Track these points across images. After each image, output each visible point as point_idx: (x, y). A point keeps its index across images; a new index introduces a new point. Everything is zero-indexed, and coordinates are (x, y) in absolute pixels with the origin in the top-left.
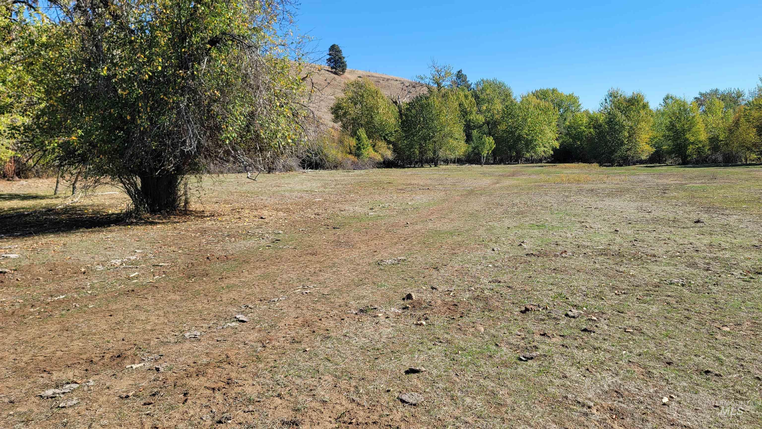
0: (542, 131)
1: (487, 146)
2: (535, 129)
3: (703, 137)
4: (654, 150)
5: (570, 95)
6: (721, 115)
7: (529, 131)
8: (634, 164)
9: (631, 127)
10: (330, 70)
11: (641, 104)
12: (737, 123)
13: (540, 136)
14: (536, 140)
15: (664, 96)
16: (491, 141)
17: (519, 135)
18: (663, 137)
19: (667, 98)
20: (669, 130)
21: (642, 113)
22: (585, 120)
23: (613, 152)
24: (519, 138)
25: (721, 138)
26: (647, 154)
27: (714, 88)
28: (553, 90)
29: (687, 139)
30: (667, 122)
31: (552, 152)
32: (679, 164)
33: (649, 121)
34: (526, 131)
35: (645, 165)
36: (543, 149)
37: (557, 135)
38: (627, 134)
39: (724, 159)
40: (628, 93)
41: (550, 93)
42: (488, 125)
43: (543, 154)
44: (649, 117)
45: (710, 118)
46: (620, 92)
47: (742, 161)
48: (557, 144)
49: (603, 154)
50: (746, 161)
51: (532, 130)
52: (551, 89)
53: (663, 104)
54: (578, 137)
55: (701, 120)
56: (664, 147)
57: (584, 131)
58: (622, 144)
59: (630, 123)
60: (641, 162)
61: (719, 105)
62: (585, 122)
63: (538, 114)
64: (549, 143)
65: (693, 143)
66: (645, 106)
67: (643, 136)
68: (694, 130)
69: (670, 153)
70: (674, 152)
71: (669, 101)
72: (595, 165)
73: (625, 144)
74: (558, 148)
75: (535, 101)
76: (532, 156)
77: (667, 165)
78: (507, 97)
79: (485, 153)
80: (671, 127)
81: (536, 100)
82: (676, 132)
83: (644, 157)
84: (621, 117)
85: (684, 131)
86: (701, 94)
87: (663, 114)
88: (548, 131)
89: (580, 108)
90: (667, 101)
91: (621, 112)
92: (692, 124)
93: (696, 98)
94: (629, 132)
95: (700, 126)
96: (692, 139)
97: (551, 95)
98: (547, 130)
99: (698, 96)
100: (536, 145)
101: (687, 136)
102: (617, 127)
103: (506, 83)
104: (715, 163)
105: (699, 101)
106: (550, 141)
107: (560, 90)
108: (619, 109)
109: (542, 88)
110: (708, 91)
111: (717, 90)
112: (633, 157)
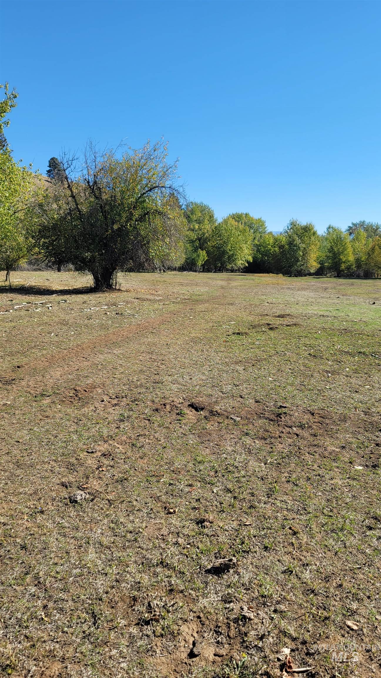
0: (241, 248)
1: (201, 257)
2: (236, 247)
3: (351, 258)
4: (319, 266)
5: (259, 219)
6: (364, 242)
7: (231, 247)
8: (305, 276)
9: (305, 248)
10: (49, 180)
11: (312, 232)
12: (373, 249)
13: (239, 252)
14: (236, 255)
15: (327, 226)
16: (204, 254)
17: (224, 251)
18: (325, 256)
19: (329, 228)
20: (330, 252)
21: (313, 238)
22: (271, 241)
23: (290, 267)
24: (224, 252)
25: (363, 259)
26: (314, 269)
27: (362, 220)
28: (246, 214)
29: (340, 259)
30: (329, 246)
31: (247, 265)
32: (335, 277)
33: (316, 244)
34: (229, 247)
35: (313, 277)
36: (241, 262)
37: (251, 252)
38: (301, 254)
39: (364, 275)
40: (303, 222)
41: (244, 216)
42: (199, 241)
43: (241, 265)
44: (317, 242)
45: (357, 244)
46: (298, 222)
47: (375, 276)
48: (251, 259)
49: (284, 267)
50: (378, 276)
51: (233, 247)
52: (245, 213)
53: (326, 232)
54: (266, 253)
55: (350, 246)
56: (326, 264)
57: (270, 250)
58: (298, 261)
59: (304, 246)
60: (310, 274)
61: (363, 234)
62: (271, 242)
63: (238, 235)
64: (245, 257)
65: (344, 262)
66: (314, 233)
67: (312, 255)
68: (345, 252)
69: (329, 268)
70: (332, 268)
71: (331, 230)
72: (281, 275)
73: (300, 261)
74: (251, 261)
75: (233, 222)
76: (232, 267)
77: (327, 277)
78: (211, 218)
79: (200, 263)
80: (331, 250)
81: (235, 223)
82: (334, 254)
83: (312, 271)
84: (298, 241)
85: (339, 254)
86: (353, 224)
87: (326, 239)
88: (244, 248)
89: (266, 230)
90: (329, 230)
91: (298, 237)
92: (345, 249)
93: (349, 227)
94: (303, 252)
95: (350, 250)
96: (344, 260)
97: (244, 218)
98: (244, 246)
99: (351, 225)
100: (236, 259)
101: (341, 257)
102: (295, 248)
103: (210, 207)
104: (358, 277)
105: (351, 231)
106: (246, 256)
107: (251, 215)
108: (297, 235)
109: (238, 212)
110: (358, 222)
111: (364, 221)
112: (304, 270)
